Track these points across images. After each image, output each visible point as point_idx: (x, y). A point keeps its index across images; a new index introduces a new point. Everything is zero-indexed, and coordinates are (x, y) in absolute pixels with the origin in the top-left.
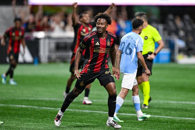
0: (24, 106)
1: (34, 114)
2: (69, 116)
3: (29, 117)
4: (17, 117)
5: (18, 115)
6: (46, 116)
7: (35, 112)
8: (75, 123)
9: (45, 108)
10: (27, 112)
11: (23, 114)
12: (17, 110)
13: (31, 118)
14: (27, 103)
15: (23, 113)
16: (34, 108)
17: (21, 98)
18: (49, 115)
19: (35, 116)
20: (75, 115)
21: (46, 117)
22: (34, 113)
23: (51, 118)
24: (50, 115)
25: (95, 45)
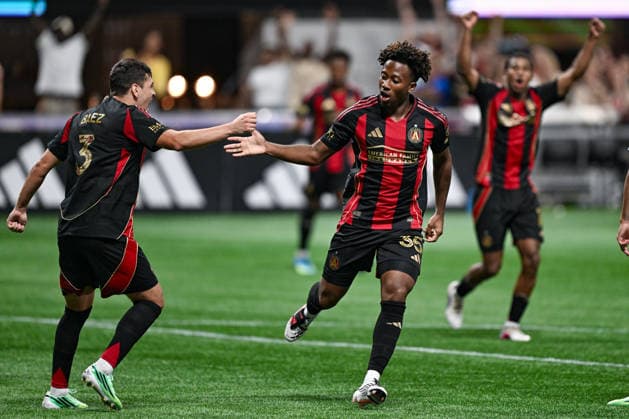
0: (432, 351)
1: (467, 376)
2: (582, 385)
3: (451, 386)
4: (412, 387)
5: (415, 380)
6: (507, 382)
7: (471, 371)
8: (602, 407)
9: (501, 356)
10: (446, 371)
11: (430, 377)
12: (411, 362)
13: (457, 390)
14: (444, 341)
15: (430, 374)
16: (468, 356)
17: (426, 325)
18: (517, 379)
19: (469, 384)
20: (601, 381)
21: (507, 386)
22: (467, 373)
23: (523, 390)
24: (521, 380)
25: (370, 135)
